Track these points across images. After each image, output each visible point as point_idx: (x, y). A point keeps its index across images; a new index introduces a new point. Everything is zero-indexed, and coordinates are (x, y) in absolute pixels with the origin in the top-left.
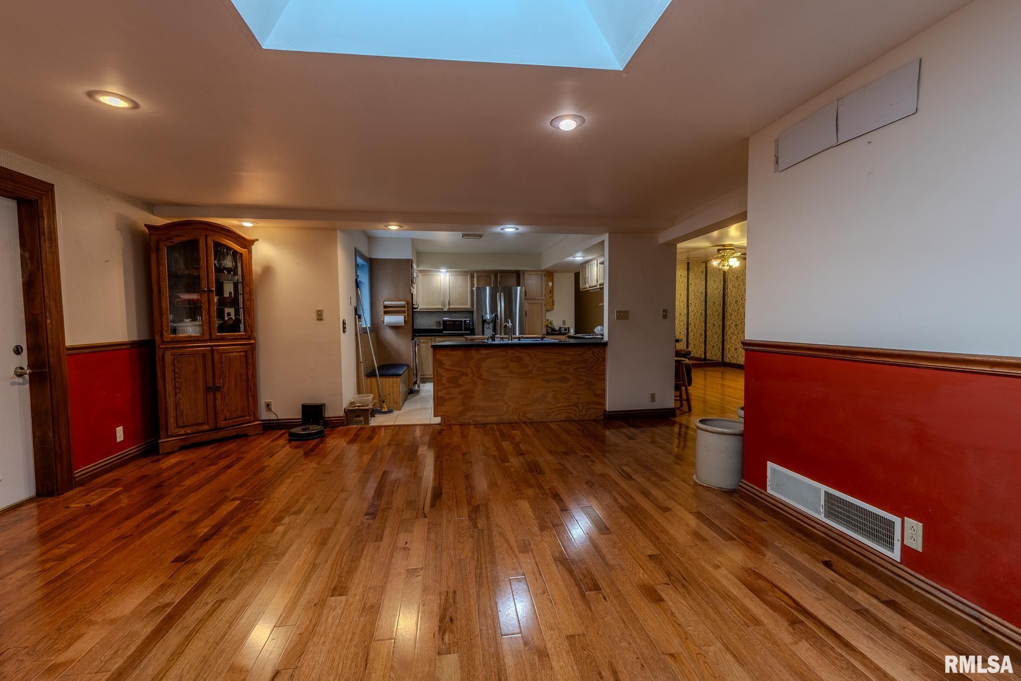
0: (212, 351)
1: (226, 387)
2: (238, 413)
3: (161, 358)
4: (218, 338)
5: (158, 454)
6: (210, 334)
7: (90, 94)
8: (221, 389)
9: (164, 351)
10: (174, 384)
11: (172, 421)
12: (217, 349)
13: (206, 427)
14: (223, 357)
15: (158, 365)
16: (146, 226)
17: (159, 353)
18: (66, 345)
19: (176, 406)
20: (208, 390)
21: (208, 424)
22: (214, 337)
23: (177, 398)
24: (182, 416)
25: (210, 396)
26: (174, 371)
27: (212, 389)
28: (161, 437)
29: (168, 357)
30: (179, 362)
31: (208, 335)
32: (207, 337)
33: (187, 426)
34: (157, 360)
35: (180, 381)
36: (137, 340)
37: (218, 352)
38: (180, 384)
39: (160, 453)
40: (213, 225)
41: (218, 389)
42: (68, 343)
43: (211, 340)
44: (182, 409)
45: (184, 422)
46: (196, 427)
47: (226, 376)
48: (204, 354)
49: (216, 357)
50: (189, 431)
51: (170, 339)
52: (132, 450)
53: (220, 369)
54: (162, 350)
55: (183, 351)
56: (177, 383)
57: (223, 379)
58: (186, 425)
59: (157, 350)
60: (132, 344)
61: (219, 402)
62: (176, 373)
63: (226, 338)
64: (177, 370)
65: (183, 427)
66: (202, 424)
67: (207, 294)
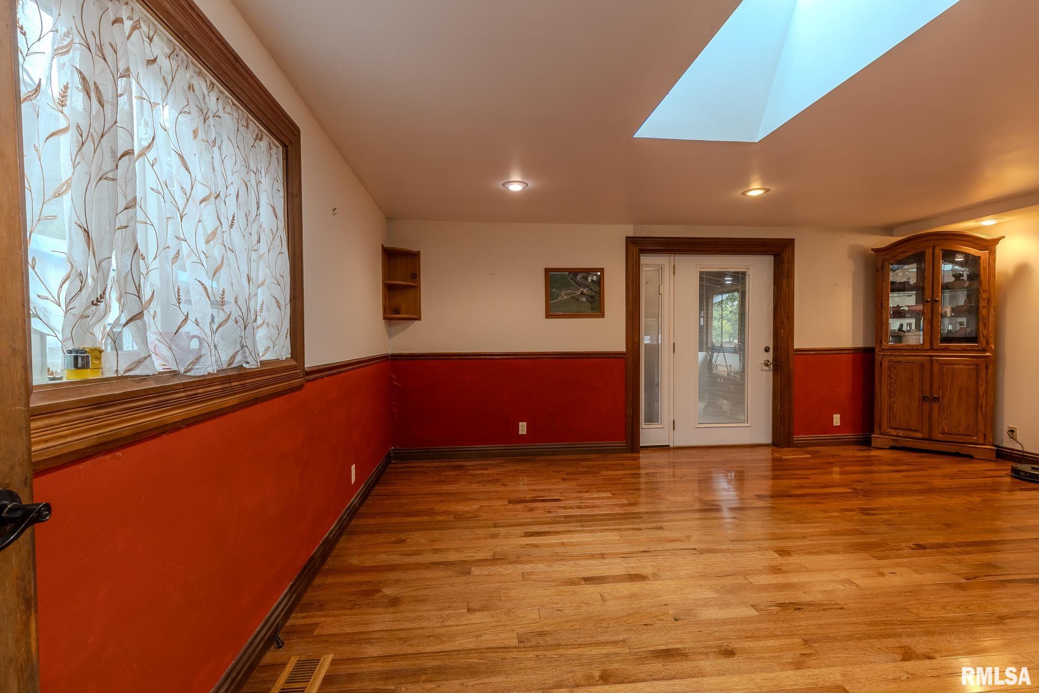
0: (932, 362)
1: (946, 400)
2: (960, 429)
3: (879, 364)
4: (941, 348)
5: (870, 446)
6: (931, 343)
7: (743, 194)
8: (938, 401)
9: (882, 358)
10: (889, 388)
11: (885, 421)
12: (936, 359)
13: (919, 435)
14: (944, 368)
15: (877, 369)
16: (873, 250)
17: (878, 358)
18: (795, 347)
19: (890, 408)
20: (924, 398)
21: (922, 432)
22: (935, 347)
23: (892, 401)
24: (895, 418)
25: (926, 406)
26: (890, 376)
27: (929, 399)
28: (875, 433)
29: (885, 364)
30: (895, 368)
31: (929, 345)
32: (927, 346)
33: (900, 429)
34: (876, 365)
35: (895, 386)
36: (862, 346)
37: (939, 362)
38: (895, 389)
39: (872, 446)
40: (943, 234)
41: (936, 400)
42: (796, 346)
43: (932, 349)
44: (895, 412)
45: (896, 424)
46: (908, 432)
47: (947, 389)
48: (922, 363)
49: (936, 367)
50: (901, 434)
51: (888, 347)
52: (849, 436)
53: (939, 380)
54: (880, 357)
55: (900, 359)
56: (891, 388)
57: (942, 391)
58: (898, 427)
59: (876, 356)
60: (856, 350)
61: (935, 413)
62: (892, 378)
63: (951, 349)
64: (893, 375)
65: (896, 429)
66: (916, 431)
67: (930, 304)
